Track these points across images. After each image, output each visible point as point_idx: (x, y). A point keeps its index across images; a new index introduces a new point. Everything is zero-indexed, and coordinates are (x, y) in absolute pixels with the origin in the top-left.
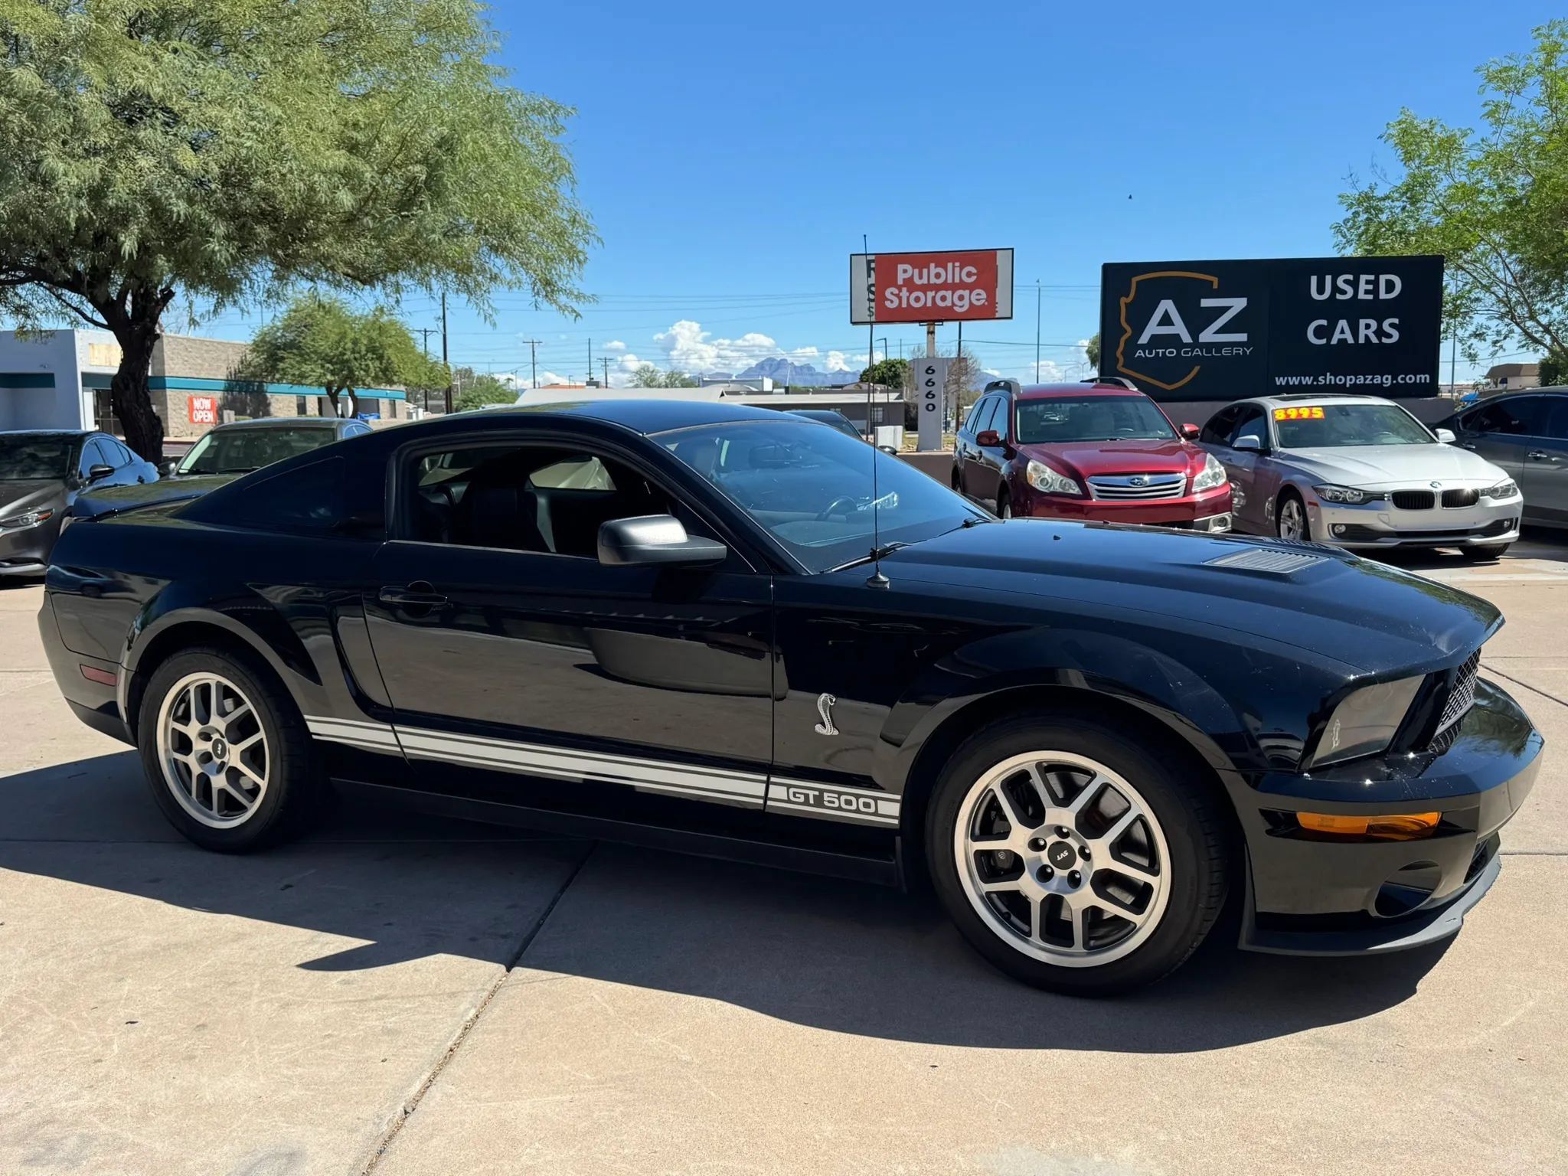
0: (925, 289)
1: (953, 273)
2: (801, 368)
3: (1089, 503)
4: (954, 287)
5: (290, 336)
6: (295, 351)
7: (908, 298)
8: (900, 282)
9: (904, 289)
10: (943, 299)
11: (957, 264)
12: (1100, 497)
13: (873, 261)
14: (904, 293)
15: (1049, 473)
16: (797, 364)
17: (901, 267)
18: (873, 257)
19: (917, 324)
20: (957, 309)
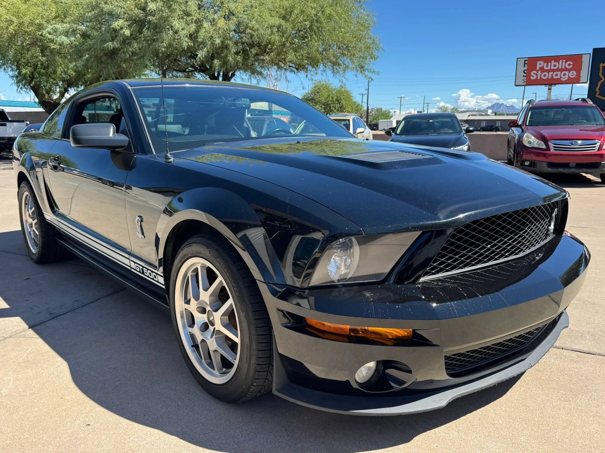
0: (548, 71)
1: (562, 64)
2: (509, 107)
3: (548, 152)
4: (561, 70)
5: (312, 96)
6: (314, 101)
7: (541, 75)
8: (538, 68)
9: (539, 72)
10: (557, 75)
11: (564, 61)
12: (555, 150)
13: (527, 60)
14: (539, 73)
15: (533, 139)
16: (508, 105)
17: (538, 63)
18: (527, 59)
19: (544, 86)
20: (562, 79)
